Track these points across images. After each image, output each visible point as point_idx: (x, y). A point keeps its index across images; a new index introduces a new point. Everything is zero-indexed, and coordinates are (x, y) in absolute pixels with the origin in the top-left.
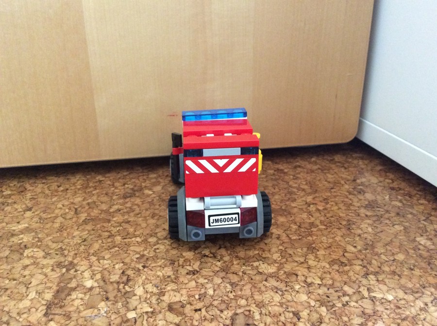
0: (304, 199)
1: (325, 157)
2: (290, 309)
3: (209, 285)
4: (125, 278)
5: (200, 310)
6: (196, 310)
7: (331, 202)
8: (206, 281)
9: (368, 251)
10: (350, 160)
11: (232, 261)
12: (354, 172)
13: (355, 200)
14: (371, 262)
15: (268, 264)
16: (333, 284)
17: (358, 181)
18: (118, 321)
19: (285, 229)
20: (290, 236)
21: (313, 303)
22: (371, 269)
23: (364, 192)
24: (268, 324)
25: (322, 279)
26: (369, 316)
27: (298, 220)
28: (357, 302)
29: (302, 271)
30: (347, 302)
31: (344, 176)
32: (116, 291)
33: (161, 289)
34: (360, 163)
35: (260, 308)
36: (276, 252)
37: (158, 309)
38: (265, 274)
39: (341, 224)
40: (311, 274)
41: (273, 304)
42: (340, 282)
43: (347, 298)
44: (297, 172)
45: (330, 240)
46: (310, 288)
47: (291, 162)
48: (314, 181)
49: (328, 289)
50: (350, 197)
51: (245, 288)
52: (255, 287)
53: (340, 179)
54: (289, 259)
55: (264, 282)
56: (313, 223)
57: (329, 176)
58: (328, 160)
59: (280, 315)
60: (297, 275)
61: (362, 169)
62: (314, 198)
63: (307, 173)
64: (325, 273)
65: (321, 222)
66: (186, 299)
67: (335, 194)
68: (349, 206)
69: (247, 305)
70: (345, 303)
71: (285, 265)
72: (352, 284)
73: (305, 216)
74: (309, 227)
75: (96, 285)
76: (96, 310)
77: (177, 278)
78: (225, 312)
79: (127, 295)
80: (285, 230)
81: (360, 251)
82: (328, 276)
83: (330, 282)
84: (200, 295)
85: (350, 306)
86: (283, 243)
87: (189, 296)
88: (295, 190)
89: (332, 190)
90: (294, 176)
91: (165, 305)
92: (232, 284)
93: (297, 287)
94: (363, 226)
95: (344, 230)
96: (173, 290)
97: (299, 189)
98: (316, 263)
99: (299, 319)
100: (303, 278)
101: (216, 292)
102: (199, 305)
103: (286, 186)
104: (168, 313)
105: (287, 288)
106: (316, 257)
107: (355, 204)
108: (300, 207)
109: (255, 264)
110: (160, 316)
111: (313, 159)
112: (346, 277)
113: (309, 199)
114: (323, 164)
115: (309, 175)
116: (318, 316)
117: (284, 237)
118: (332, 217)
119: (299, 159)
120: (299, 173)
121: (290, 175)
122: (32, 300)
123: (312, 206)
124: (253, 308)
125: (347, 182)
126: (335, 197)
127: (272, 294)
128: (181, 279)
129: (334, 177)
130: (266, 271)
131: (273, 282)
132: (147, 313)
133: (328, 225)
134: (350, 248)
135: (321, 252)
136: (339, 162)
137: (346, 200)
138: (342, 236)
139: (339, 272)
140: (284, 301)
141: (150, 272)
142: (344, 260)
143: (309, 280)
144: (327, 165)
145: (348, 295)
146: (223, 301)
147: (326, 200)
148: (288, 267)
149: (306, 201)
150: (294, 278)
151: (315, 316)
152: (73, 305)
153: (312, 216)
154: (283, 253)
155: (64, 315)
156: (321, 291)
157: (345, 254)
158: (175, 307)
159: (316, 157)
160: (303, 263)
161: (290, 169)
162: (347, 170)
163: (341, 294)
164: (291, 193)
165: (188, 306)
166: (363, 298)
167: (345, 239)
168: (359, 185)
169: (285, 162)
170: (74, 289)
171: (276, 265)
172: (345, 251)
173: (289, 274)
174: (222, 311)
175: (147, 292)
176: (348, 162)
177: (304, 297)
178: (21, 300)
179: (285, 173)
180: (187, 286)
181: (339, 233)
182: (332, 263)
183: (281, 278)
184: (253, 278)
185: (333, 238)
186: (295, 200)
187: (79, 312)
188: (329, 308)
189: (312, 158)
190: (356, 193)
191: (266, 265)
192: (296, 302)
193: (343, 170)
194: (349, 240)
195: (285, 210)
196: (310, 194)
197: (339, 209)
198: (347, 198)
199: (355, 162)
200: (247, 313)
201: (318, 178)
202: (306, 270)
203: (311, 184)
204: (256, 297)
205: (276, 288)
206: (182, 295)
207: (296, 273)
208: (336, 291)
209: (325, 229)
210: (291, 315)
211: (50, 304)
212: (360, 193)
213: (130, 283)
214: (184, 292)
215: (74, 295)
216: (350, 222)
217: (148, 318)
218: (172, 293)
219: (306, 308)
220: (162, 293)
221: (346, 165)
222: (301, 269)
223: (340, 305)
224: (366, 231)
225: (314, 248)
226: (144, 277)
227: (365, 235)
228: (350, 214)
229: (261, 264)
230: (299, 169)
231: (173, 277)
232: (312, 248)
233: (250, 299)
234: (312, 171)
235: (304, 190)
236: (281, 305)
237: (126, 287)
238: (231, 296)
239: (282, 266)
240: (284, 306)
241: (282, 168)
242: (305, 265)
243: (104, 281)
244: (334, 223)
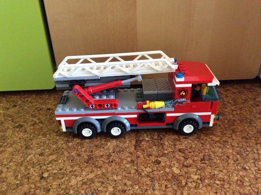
0: (230, 108)
1: (241, 85)
2: (225, 155)
3: (193, 144)
4: (160, 138)
5: (191, 152)
6: (189, 152)
7: (243, 110)
8: (191, 142)
9: (258, 134)
10: (253, 88)
11: (201, 135)
12: (255, 94)
13: (254, 109)
14: (259, 139)
15: (216, 137)
16: (243, 146)
17: (257, 100)
18: (161, 153)
19: (222, 122)
20: (225, 125)
21: (234, 153)
22: (259, 142)
23: (259, 106)
24: (217, 159)
25: (238, 144)
26: (256, 160)
27: (228, 118)
28: (252, 154)
29: (230, 141)
30: (248, 154)
31: (250, 96)
32: (158, 143)
33: (174, 143)
34: (259, 89)
35: (214, 154)
36: (219, 132)
37: (175, 151)
38: (215, 141)
39: (247, 121)
40: (233, 142)
41: (219, 152)
42: (245, 146)
43: (248, 153)
44: (227, 93)
45: (242, 128)
46: (233, 148)
47: (224, 88)
48: (236, 98)
49: (241, 148)
50: (252, 108)
51: (207, 145)
52: (211, 146)
53: (248, 98)
54: (225, 135)
55: (215, 144)
56: (235, 120)
57: (243, 96)
58: (242, 87)
59: (222, 156)
60: (228, 142)
61: (259, 93)
62: (235, 108)
63: (232, 94)
64: (239, 142)
65: (238, 120)
66: (185, 148)
67: (245, 106)
68: (251, 112)
69: (209, 152)
70: (247, 154)
71: (223, 138)
72: (250, 147)
73: (231, 116)
74: (233, 122)
75: (149, 140)
76: (152, 149)
77: (180, 139)
78: (201, 154)
79: (162, 144)
80: (222, 123)
81: (255, 134)
82: (241, 143)
83: (242, 146)
84: (190, 147)
85: (249, 156)
86: (222, 128)
87: (186, 147)
88: (226, 103)
89: (244, 104)
90: (226, 95)
91: (177, 149)
92: (202, 144)
93: (228, 147)
94: (257, 122)
95: (248, 124)
96: (179, 144)
97: (228, 102)
98: (236, 138)
99: (229, 159)
100: (230, 144)
101: (196, 146)
102: (190, 151)
103: (222, 101)
104: (179, 152)
105: (224, 147)
106: (236, 135)
107: (254, 111)
108: (229, 112)
109: (211, 136)
110: (176, 153)
111: (235, 86)
112: (248, 144)
113: (233, 108)
114: (240, 89)
115: (233, 95)
116: (236, 158)
117: (222, 126)
118: (243, 117)
119: (228, 86)
120: (228, 94)
121: (224, 94)
122: (128, 144)
123: (234, 111)
124: (211, 153)
125: (251, 100)
126: (245, 107)
127: (218, 148)
128: (182, 140)
129: (245, 97)
130: (215, 140)
131: (218, 144)
132: (171, 151)
133: (242, 121)
134: (250, 132)
135: (238, 133)
136: (248, 88)
137: (250, 109)
138: (247, 127)
139: (245, 142)
140: (223, 151)
141: (169, 136)
142: (247, 137)
143: (233, 144)
144: (242, 90)
145: (249, 151)
146: (199, 150)
147: (241, 109)
148: (224, 139)
149: (232, 109)
150: (227, 143)
151: (235, 158)
152: (143, 146)
153: (234, 117)
154: (222, 133)
155: (142, 150)
156: (237, 149)
157: (248, 135)
158: (181, 150)
159: (236, 85)
160: (230, 137)
161: (224, 91)
162: (252, 93)
163: (246, 151)
164: (224, 104)
165: (186, 150)
166: (254, 153)
167: (248, 128)
168: (257, 102)
169: (221, 87)
170: (142, 141)
171: (219, 137)
172: (248, 133)
173: (225, 142)
174: (199, 153)
175: (169, 144)
176: (252, 88)
177: (231, 151)
178: (125, 143)
179: (221, 94)
180: (184, 143)
181: (246, 125)
182: (243, 138)
183: (221, 143)
184: (210, 142)
185: (243, 127)
186: (226, 108)
187: (147, 149)
188: (241, 156)
189: (234, 85)
190: (255, 106)
191: (215, 137)
192: (228, 152)
193: (249, 93)
194: (250, 128)
195: (222, 113)
196: (233, 105)
197: (247, 113)
198: (251, 108)
199: (256, 89)
200: (209, 155)
201: (237, 97)
202: (232, 140)
203: (234, 100)
204: (212, 149)
205: (220, 147)
206: (183, 146)
207: (228, 141)
208: (244, 149)
209: (240, 123)
210: (226, 157)
211: (135, 146)
212: (257, 106)
213: (162, 140)
214: (183, 145)
215: (143, 143)
216: (251, 120)
217: (172, 153)
218: (179, 145)
219: (232, 155)
220: (175, 145)
221: (251, 91)
222: (230, 140)
223: (245, 155)
224: (258, 125)
225: (235, 131)
226: (167, 138)
227: (258, 127)
228: (252, 117)
229: (213, 137)
230: (228, 91)
231: (178, 139)
232: (234, 131)
233: (210, 150)
234: (235, 93)
235: (230, 103)
236: (222, 153)
237: (161, 141)
238: (202, 148)
239: (221, 138)
240: (223, 154)
241: (219, 90)
242: (231, 138)
243: (152, 138)
244: (244, 121)
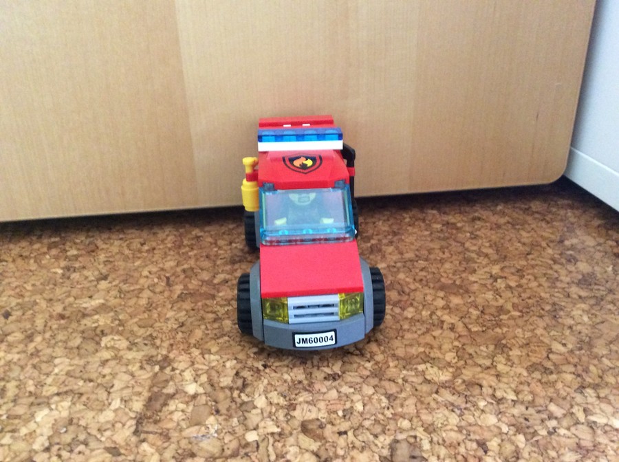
0: (487, 269)
1: (516, 205)
2: (472, 437)
3: (356, 397)
4: (240, 382)
5: (345, 433)
6: (340, 433)
7: (528, 274)
8: (352, 390)
9: (583, 352)
10: (554, 210)
11: (387, 362)
12: (560, 229)
13: (563, 272)
14: (588, 368)
15: (439, 368)
16: (533, 400)
17: (567, 243)
18: (234, 445)
19: (461, 315)
20: (470, 326)
21: (505, 429)
22: (589, 380)
23: (576, 261)
24: (442, 457)
25: (517, 393)
26: (588, 451)
27: (480, 301)
28: (568, 429)
29: (488, 380)
30: (554, 429)
31: (545, 234)
32: (228, 400)
33: (290, 400)
34: (569, 214)
35: (430, 433)
36: (450, 351)
37: (288, 429)
38: (435, 383)
39: (543, 309)
40: (501, 385)
41: (449, 427)
42: (544, 397)
43: (553, 423)
44: (476, 227)
45: (528, 334)
46: (501, 406)
47: (466, 212)
48: (502, 241)
49: (527, 408)
50: (556, 267)
51: (407, 403)
52: (422, 403)
53: (540, 239)
54: (470, 362)
55: (435, 396)
56: (502, 307)
57: (524, 234)
58: (521, 209)
59: (459, 444)
60: (481, 386)
61: (572, 224)
62: (502, 269)
63: (491, 229)
64: (521, 383)
65: (515, 306)
66: (326, 415)
67: (533, 262)
68: (554, 281)
69: (412, 429)
70: (551, 430)
71: (464, 371)
72: (561, 402)
73: (489, 295)
74: (495, 314)
75: (201, 390)
76: (203, 428)
77: (311, 384)
78: (381, 438)
79: (244, 407)
80: (462, 318)
81: (572, 351)
82: (526, 388)
83: (530, 398)
84: (344, 411)
85: (559, 435)
86: (460, 336)
87: (330, 412)
88: (474, 255)
89: (529, 257)
90: (472, 233)
91: (296, 423)
92: (389, 397)
93: (482, 404)
94: (576, 313)
95: (547, 319)
96: (308, 402)
97: (479, 253)
98: (507, 369)
99: (486, 452)
100: (490, 391)
101: (367, 408)
102: (344, 426)
103: (460, 249)
104: (302, 436)
105: (468, 405)
106: (508, 359)
107: (563, 278)
108: (483, 282)
109: (421, 367)
110: (291, 440)
111: (499, 208)
112: (552, 390)
113: (496, 270)
114: (515, 215)
115: (493, 232)
116: (513, 448)
117: (460, 327)
118: (530, 298)
119: (478, 207)
120: (477, 230)
121: (465, 232)
122: (115, 411)
123: (499, 280)
124: (420, 433)
125: (551, 245)
126: (533, 267)
127: (446, 412)
128: (317, 386)
129: (532, 236)
130: (436, 379)
131: (447, 396)
132: (272, 434)
133: (525, 310)
134: (557, 347)
135: (515, 353)
136: (537, 212)
137: (550, 272)
138: (545, 329)
139: (541, 383)
140: (463, 423)
141: (273, 374)
142: (548, 364)
143: (499, 394)
144: (521, 217)
145: (556, 418)
146: (377, 421)
147: (520, 272)
148: (468, 374)
149: (491, 273)
150: (477, 391)
151: (509, 449)
152: (171, 419)
153: (501, 296)
154: (460, 352)
155: (161, 434)
156: (516, 411)
157: (551, 356)
158: (310, 427)
159: (502, 204)
160: (488, 368)
161: (466, 222)
162: (549, 225)
163: (544, 416)
164: (468, 260)
165: (329, 426)
166: (577, 423)
167: (549, 333)
168: (568, 250)
169: (458, 211)
170: (172, 396)
171: (451, 370)
172: (550, 351)
173: (470, 384)
174: (376, 436)
175: (271, 403)
176: (550, 212)
177: (492, 420)
178: (101, 410)
179: (458, 229)
180: (326, 396)
181: (541, 323)
182: (532, 368)
183: (458, 389)
184: (419, 388)
185: (533, 330)
186: (474, 271)
187: (181, 430)
188: (529, 437)
189: (497, 205)
190: (564, 261)
191: (435, 369)
192: (480, 426)
193: (544, 224)
194: (556, 333)
195: (460, 287)
196: (495, 262)
197: (540, 285)
198: (551, 268)
199: (562, 212)
200: (412, 440)
201: (508, 238)
202: (494, 379)
203: (497, 247)
204: (424, 417)
205: (452, 404)
206: (319, 410)
207: (480, 382)
208: (539, 412)
209: (519, 317)
210: (474, 445)
211: (141, 418)
212: (569, 261)
213: (248, 390)
214: (322, 405)
215: (172, 405)
216: (557, 307)
217: (275, 442)
218: (305, 406)
219: (495, 436)
220: (292, 407)
221: (548, 218)
222: (487, 377)
223: (544, 433)
224: (580, 321)
225: (505, 346)
226: (266, 381)
227: (579, 327)
228: (556, 294)
229: (429, 368)
230: (478, 222)
231: (305, 382)
232: (501, 346)
233: (415, 420)
234: (499, 226)
235: (486, 255)
236: (460, 429)
237: (242, 395)
238: (389, 413)
239: (459, 371)
240: (464, 432)
241: (453, 220)
242: (493, 372)
243: (212, 385)
244: (532, 308)
